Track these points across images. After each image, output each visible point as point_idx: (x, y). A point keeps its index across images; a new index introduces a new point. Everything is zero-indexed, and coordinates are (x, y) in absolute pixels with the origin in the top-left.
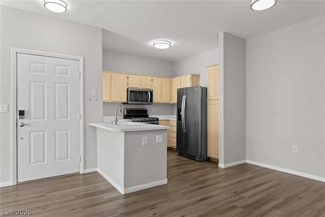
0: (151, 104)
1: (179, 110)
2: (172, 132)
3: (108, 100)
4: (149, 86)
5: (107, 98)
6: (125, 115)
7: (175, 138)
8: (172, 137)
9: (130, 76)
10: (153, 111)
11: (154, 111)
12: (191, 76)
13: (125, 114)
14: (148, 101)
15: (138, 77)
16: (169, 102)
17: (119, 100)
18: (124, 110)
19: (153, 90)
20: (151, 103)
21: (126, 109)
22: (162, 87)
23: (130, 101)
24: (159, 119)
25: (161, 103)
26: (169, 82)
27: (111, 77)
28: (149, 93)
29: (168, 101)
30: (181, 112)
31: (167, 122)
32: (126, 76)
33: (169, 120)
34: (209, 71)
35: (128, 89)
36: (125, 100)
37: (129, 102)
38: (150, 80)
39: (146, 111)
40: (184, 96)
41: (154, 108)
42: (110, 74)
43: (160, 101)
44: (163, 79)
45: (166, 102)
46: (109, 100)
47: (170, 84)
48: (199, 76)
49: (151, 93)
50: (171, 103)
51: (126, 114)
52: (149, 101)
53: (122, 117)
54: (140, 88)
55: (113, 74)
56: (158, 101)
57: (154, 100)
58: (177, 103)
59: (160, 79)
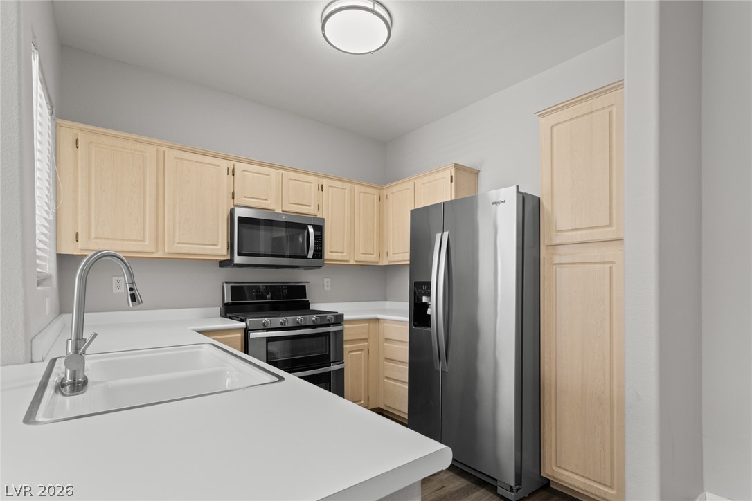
0: (319, 267)
1: (420, 288)
2: (387, 359)
3: (147, 249)
4: (312, 208)
5: (143, 240)
6: (226, 305)
7: (403, 382)
8: (387, 378)
9: (239, 167)
10: (326, 289)
11: (329, 289)
12: (453, 170)
13: (226, 302)
14: (305, 257)
15: (272, 171)
16: (377, 260)
17: (198, 252)
18: (223, 287)
19: (323, 220)
20: (317, 262)
21: (230, 285)
22: (353, 213)
23: (239, 254)
24: (345, 317)
25: (352, 262)
26: (376, 197)
27: (161, 164)
28: (311, 230)
29: (372, 258)
30: (429, 295)
31: (372, 325)
32: (225, 164)
33: (378, 320)
34: (552, 127)
35: (232, 213)
36: (221, 251)
37: (238, 259)
38: (314, 187)
39: (300, 291)
40: (438, 236)
41: (329, 280)
42: (158, 151)
43: (347, 258)
44: (356, 187)
45: (368, 260)
46: (153, 249)
47: (380, 205)
48: (477, 173)
49: (319, 229)
50: (381, 264)
51: (230, 301)
52: (310, 255)
53: (217, 310)
54: (278, 211)
55: (171, 154)
56: (340, 258)
57: (327, 255)
58: (409, 263)
59: (347, 186)
